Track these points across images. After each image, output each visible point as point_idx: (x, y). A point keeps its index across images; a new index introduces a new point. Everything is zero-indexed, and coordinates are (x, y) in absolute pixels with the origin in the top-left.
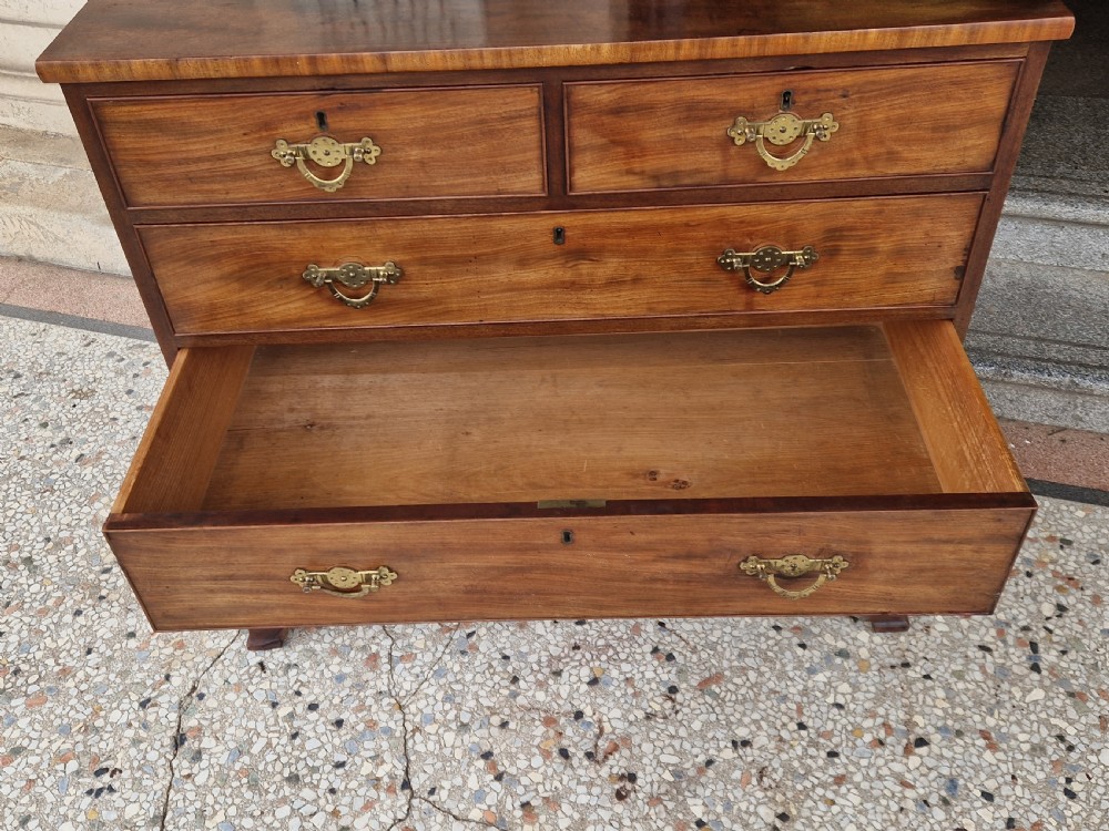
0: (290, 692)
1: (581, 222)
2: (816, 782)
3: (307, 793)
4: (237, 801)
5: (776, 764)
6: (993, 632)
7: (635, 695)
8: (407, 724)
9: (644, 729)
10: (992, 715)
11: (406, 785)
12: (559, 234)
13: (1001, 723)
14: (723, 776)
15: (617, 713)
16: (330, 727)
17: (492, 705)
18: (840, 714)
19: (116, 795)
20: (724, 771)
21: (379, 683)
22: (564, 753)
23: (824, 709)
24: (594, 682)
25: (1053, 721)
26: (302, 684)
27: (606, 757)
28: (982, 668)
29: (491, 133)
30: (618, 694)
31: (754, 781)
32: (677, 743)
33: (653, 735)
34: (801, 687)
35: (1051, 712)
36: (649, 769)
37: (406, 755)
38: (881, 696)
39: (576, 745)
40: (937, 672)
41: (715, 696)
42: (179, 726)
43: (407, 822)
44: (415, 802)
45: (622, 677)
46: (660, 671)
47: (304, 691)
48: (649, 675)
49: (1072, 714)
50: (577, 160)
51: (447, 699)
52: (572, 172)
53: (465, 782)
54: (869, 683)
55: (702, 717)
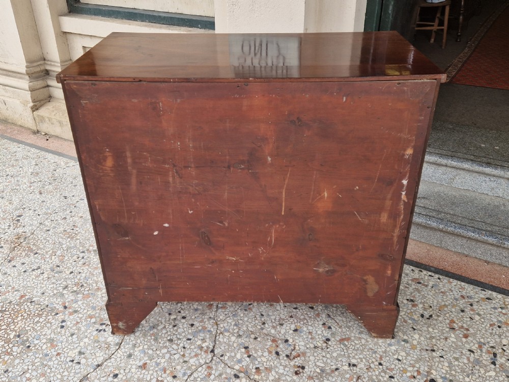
0: (177, 311)
3: (175, 346)
4: (148, 344)
5: (365, 376)
6: (477, 346)
7: (312, 338)
8: (218, 331)
9: (312, 351)
10: (468, 377)
11: (212, 351)
15: (303, 343)
17: (253, 330)
18: (399, 363)
19: (107, 333)
20: (343, 374)
21: (211, 314)
22: (277, 353)
23: (392, 360)
24: (296, 330)
26: (182, 309)
27: (294, 358)
28: (468, 358)
30: (305, 337)
31: (354, 380)
32: (325, 359)
33: (315, 354)
34: (384, 350)
36: (311, 366)
37: (215, 341)
38: (419, 360)
39: (283, 351)
40: (447, 356)
41: (346, 346)
43: (209, 364)
44: (215, 358)
45: (308, 331)
46: (324, 332)
47: (182, 312)
48: (319, 332)
51: (235, 325)
53: (235, 355)
54: (414, 354)
55: (338, 352)
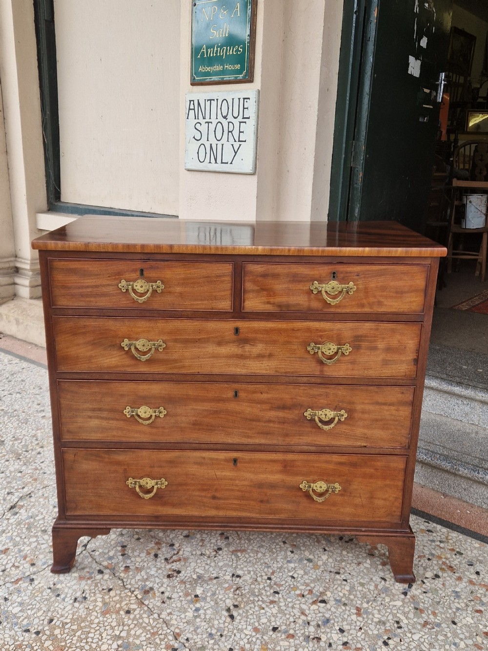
2: (261, 599)
5: (247, 588)
9: (196, 558)
10: (367, 603)
11: (85, 545)
13: (370, 608)
14: (219, 584)
15: (189, 549)
18: (291, 580)
20: (221, 583)
22: (156, 556)
23: (285, 576)
24: (187, 536)
27: (173, 562)
28: (376, 586)
31: (232, 590)
32: (207, 567)
33: (199, 561)
34: (279, 566)
36: (188, 572)
38: (316, 580)
39: (163, 554)
40: (352, 580)
41: (238, 558)
42: (16, 503)
44: (84, 552)
46: (219, 541)
48: (213, 541)
53: (108, 552)
54: (314, 574)
55: (225, 562)
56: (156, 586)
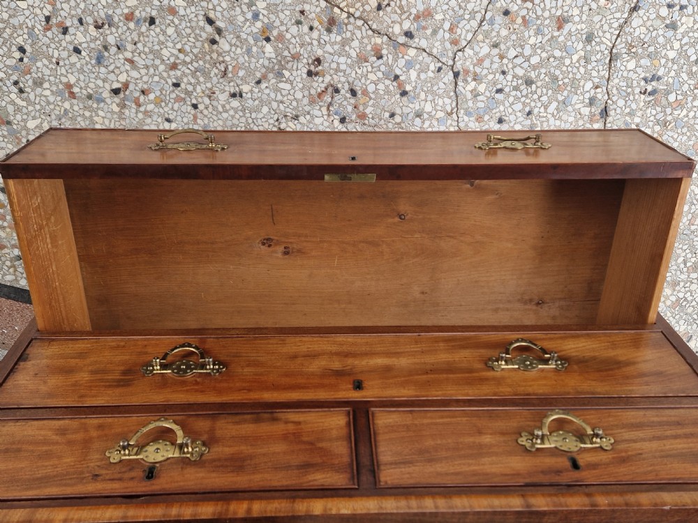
1: (340, 393)
2: (190, 66)
3: (520, 72)
4: (564, 69)
5: (215, 80)
8: (456, 118)
9: (300, 109)
10: (65, 110)
11: (456, 75)
12: (358, 386)
13: (60, 103)
14: (250, 72)
15: (317, 120)
16: (507, 118)
18: (168, 114)
19: (641, 76)
20: (249, 76)
22: (353, 93)
25: (24, 104)
27: (326, 89)
29: (421, 452)
31: (230, 68)
32: (279, 97)
33: (294, 103)
35: (25, 110)
36: (298, 79)
37: (457, 96)
39: (346, 99)
42: (605, 124)
43: (456, 48)
44: (451, 63)
49: (10, 109)
50: (344, 432)
52: (348, 424)
53: (419, 75)
55: (261, 115)
56: (327, 39)
